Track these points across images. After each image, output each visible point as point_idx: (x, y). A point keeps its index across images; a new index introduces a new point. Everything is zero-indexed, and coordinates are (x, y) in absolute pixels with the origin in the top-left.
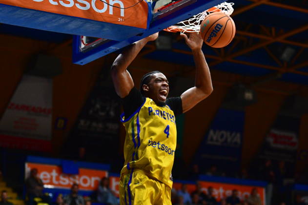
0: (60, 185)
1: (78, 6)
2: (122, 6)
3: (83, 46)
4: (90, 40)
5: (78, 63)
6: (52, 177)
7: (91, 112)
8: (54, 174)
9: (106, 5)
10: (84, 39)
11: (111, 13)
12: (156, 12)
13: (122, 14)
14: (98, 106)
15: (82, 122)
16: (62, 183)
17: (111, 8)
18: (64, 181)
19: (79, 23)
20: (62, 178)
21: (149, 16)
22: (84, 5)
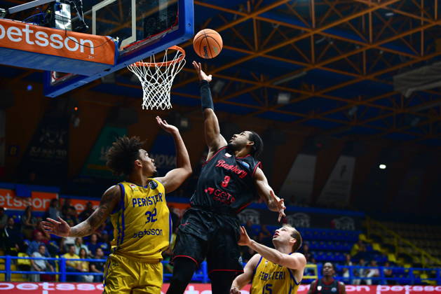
0: (14, 207)
1: (52, 45)
2: (92, 45)
3: (53, 80)
4: (60, 75)
5: (50, 95)
6: (6, 200)
7: (42, 139)
8: (9, 197)
9: (77, 45)
10: (54, 74)
11: (82, 51)
12: (122, 50)
13: (92, 52)
14: (48, 134)
15: (33, 149)
16: (15, 205)
17: (82, 48)
18: (17, 204)
19: (53, 60)
20: (15, 201)
21: (116, 54)
22: (58, 45)
